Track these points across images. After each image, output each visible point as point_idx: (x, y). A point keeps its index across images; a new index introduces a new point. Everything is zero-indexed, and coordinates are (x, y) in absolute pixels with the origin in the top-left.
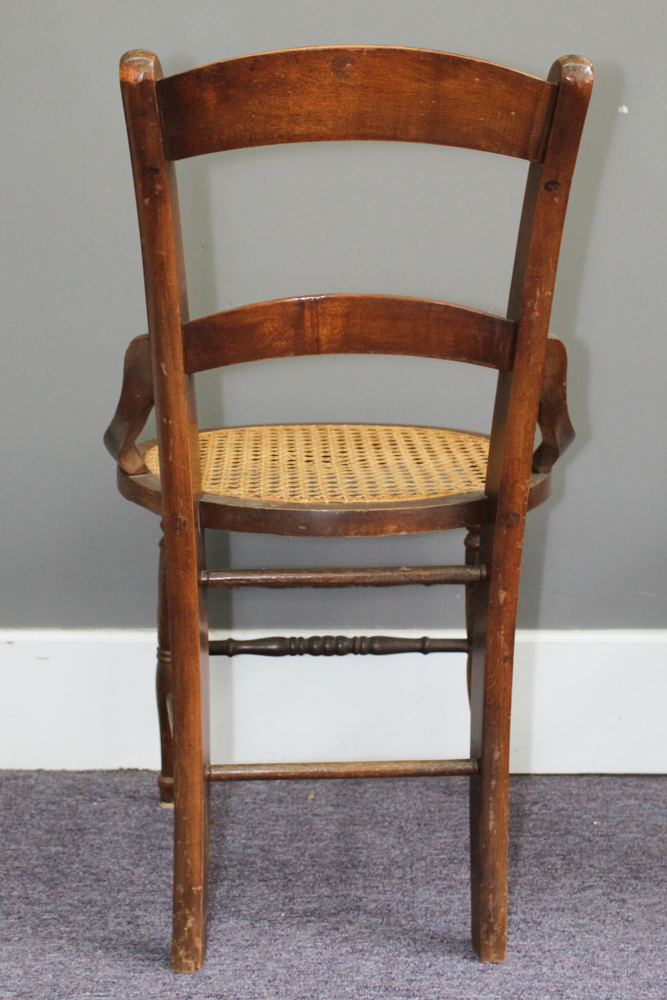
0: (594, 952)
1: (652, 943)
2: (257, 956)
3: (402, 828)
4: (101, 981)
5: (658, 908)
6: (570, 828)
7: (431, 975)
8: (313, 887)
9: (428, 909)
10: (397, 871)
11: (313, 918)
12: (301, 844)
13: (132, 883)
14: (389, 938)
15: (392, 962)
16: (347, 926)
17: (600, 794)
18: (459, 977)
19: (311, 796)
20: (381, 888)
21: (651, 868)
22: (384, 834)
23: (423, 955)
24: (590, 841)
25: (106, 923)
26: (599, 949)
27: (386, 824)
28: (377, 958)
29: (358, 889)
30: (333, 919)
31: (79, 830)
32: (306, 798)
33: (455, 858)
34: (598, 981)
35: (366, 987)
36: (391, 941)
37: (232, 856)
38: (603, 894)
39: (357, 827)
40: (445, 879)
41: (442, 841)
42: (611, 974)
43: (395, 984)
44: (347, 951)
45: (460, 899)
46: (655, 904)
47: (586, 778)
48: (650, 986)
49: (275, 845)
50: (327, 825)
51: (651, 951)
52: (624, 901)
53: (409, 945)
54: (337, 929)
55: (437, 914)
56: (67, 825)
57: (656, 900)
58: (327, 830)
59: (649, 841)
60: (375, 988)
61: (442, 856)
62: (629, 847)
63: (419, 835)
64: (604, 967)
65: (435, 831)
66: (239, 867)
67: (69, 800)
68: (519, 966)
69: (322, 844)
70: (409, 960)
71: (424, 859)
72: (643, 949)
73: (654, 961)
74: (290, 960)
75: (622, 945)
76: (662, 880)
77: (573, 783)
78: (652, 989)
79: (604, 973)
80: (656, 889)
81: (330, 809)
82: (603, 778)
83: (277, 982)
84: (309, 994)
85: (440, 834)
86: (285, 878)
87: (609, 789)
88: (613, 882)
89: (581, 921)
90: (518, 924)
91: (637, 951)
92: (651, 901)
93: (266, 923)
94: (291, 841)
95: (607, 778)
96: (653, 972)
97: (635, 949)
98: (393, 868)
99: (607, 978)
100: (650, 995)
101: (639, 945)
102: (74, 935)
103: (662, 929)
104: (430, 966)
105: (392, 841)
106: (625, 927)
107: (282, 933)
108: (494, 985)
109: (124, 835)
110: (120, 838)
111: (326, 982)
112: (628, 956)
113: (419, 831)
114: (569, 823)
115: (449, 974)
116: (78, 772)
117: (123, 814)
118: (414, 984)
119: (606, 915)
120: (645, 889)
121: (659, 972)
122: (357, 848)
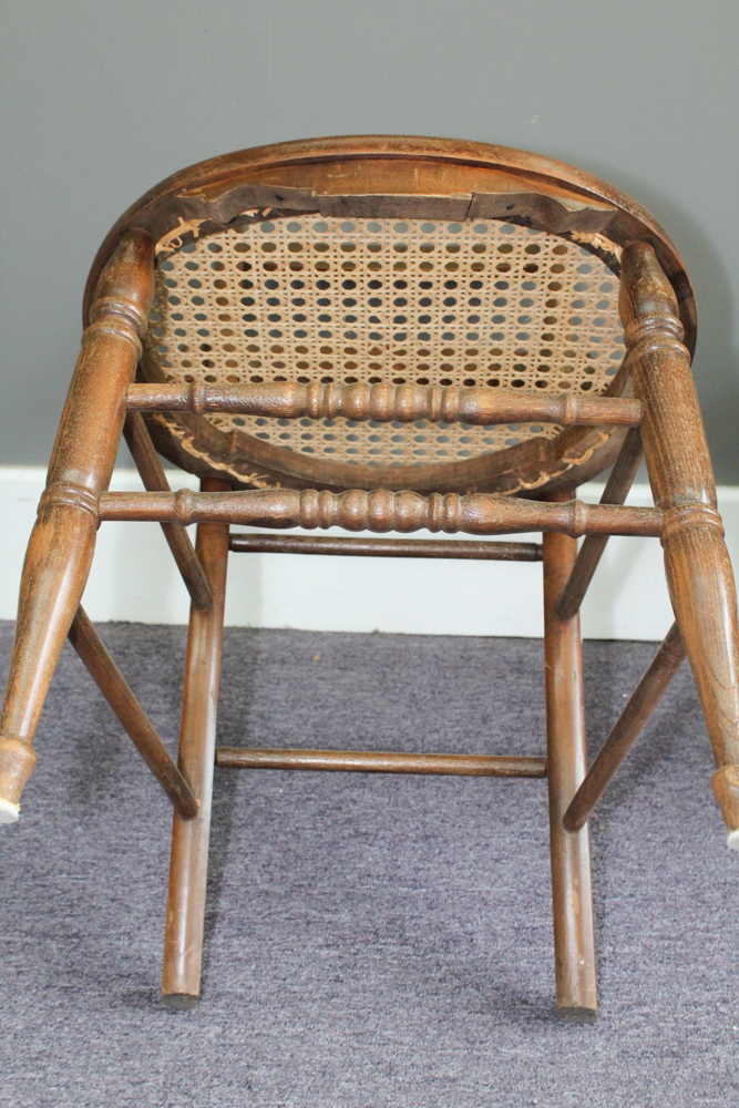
0: (618, 842)
1: (682, 832)
2: (252, 837)
3: (414, 695)
4: (79, 862)
5: (689, 793)
6: (596, 701)
7: (440, 864)
9: (439, 788)
10: (407, 744)
11: (314, 796)
12: (304, 711)
14: (396, 821)
15: (398, 848)
16: (351, 806)
17: (631, 663)
18: (471, 866)
19: (317, 658)
21: (683, 749)
22: (395, 702)
23: (432, 840)
26: (624, 838)
27: (397, 690)
28: (382, 843)
30: (336, 797)
32: (311, 659)
33: (471, 731)
34: (622, 875)
35: (369, 876)
36: (398, 824)
37: (229, 723)
38: (631, 776)
39: (365, 694)
41: (457, 711)
42: (636, 867)
43: (401, 873)
44: (350, 834)
46: (686, 789)
47: (615, 646)
48: (678, 882)
49: (275, 712)
50: (333, 690)
51: (681, 842)
52: (653, 785)
53: (418, 829)
54: (340, 809)
55: (450, 794)
57: (688, 784)
58: (333, 697)
59: (682, 718)
60: (378, 876)
61: (457, 729)
63: (433, 704)
64: (629, 859)
65: (450, 700)
66: (235, 735)
68: (536, 855)
69: (327, 712)
70: (417, 846)
71: (437, 731)
72: (670, 840)
73: (683, 853)
74: (286, 843)
75: (649, 835)
76: (695, 762)
77: (602, 650)
78: (681, 886)
79: (629, 865)
80: (688, 772)
81: (337, 672)
82: (635, 645)
83: (271, 868)
84: (305, 883)
85: (455, 704)
87: (640, 658)
88: (642, 763)
89: (605, 807)
90: (537, 808)
91: (665, 842)
92: (682, 785)
93: (263, 800)
94: (293, 707)
95: (640, 645)
96: (682, 866)
97: (663, 839)
99: (632, 872)
100: (678, 892)
101: (667, 835)
103: (693, 817)
104: (440, 854)
105: (403, 710)
106: (653, 814)
107: (280, 812)
108: (509, 877)
111: (326, 869)
112: (655, 847)
113: (434, 699)
114: (597, 695)
115: (460, 863)
118: (421, 873)
119: (633, 800)
120: (676, 771)
121: (688, 866)
122: (365, 717)
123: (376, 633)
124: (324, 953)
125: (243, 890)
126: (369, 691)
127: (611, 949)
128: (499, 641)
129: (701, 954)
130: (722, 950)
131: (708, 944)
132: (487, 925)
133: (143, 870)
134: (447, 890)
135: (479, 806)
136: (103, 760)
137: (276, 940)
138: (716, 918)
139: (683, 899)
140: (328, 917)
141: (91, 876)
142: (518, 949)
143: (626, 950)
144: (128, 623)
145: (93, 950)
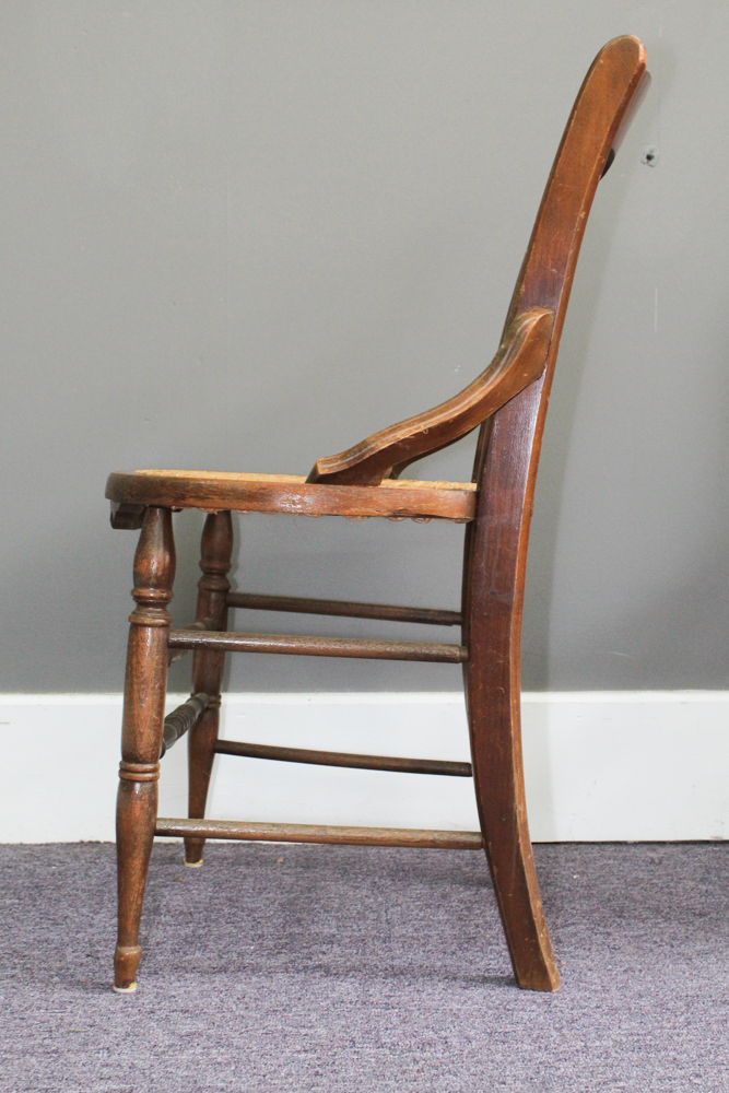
0: (581, 972)
1: (641, 964)
2: (226, 979)
3: (375, 883)
4: (57, 1001)
5: (644, 938)
7: (410, 992)
8: (283, 927)
9: (405, 942)
10: (372, 915)
11: (284, 951)
12: (271, 895)
13: (91, 926)
15: (369, 983)
16: (321, 956)
17: (578, 857)
18: (440, 993)
19: (281, 860)
20: (355, 927)
21: (635, 910)
22: (357, 888)
23: (402, 976)
24: (570, 890)
25: (64, 956)
26: (585, 969)
27: (359, 880)
28: (353, 980)
29: (331, 928)
30: (306, 951)
31: (36, 887)
32: (275, 862)
33: (432, 904)
34: (587, 994)
35: (342, 1002)
37: (199, 905)
38: (587, 929)
39: (328, 883)
40: (421, 920)
41: (417, 892)
42: (600, 988)
43: (373, 999)
44: (321, 975)
46: (641, 936)
47: (563, 846)
48: (641, 996)
49: (243, 896)
50: (297, 881)
51: (641, 971)
52: (609, 934)
54: (310, 959)
55: (415, 945)
56: (23, 883)
57: (642, 932)
58: (298, 885)
59: (631, 890)
60: (351, 1003)
61: (418, 903)
62: (611, 894)
63: (393, 888)
64: (592, 983)
65: (410, 884)
66: (205, 913)
67: (27, 865)
69: (292, 896)
70: (387, 981)
71: (400, 905)
72: (631, 969)
73: (644, 977)
74: (260, 983)
75: (610, 967)
76: (647, 918)
77: (550, 849)
78: (644, 999)
79: (593, 987)
80: (641, 925)
81: (299, 869)
82: (581, 845)
83: (246, 1000)
84: (281, 1008)
86: (254, 921)
87: (587, 853)
88: (597, 920)
91: (625, 971)
92: (636, 933)
93: (234, 954)
94: (261, 893)
95: (585, 845)
96: (644, 986)
97: (623, 969)
98: (367, 913)
99: (596, 992)
100: (642, 1003)
101: (627, 966)
102: (28, 966)
103: (650, 953)
104: (409, 985)
105: (365, 892)
106: (612, 953)
109: (84, 890)
110: (80, 892)
111: (300, 999)
112: (616, 974)
113: (394, 884)
114: (548, 878)
115: (430, 991)
116: (36, 845)
117: (83, 875)
118: (393, 999)
119: (591, 944)
120: (630, 924)
121: (649, 986)
124: (302, 1056)
125: (220, 1015)
126: (332, 881)
127: (583, 1044)
129: (670, 1044)
130: (691, 1041)
131: (676, 1038)
132: (460, 1031)
133: (121, 1004)
134: (419, 1010)
135: (445, 953)
136: (78, 932)
137: (254, 1048)
138: (682, 1019)
139: (649, 1008)
140: (304, 1031)
141: (69, 1010)
142: (493, 1048)
143: (598, 1043)
144: (98, 843)
145: (73, 1061)
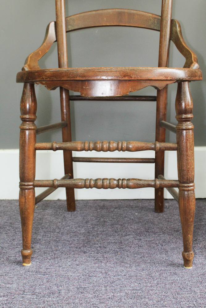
0: (124, 258)
1: (148, 254)
3: (65, 216)
6: (126, 216)
7: (56, 267)
9: (64, 243)
10: (58, 230)
11: (19, 246)
14: (45, 253)
15: (43, 262)
17: (141, 205)
18: (67, 267)
20: (49, 236)
21: (153, 228)
22: (58, 218)
23: (56, 259)
24: (133, 220)
26: (126, 257)
27: (60, 215)
28: (38, 260)
29: (40, 236)
33: (81, 226)
34: (123, 268)
35: (29, 271)
36: (45, 254)
38: (133, 237)
39: (48, 216)
40: (74, 233)
41: (78, 220)
42: (129, 266)
43: (41, 270)
45: (78, 239)
46: (152, 241)
47: (137, 201)
48: (143, 270)
49: (16, 222)
50: (38, 215)
51: (147, 257)
52: (140, 239)
53: (52, 256)
55: (67, 244)
57: (153, 239)
58: (37, 217)
59: (155, 220)
61: (76, 225)
62: (147, 221)
63: (70, 218)
64: (126, 263)
68: (93, 263)
70: (50, 261)
71: (69, 226)
72: (144, 256)
73: (147, 261)
75: (136, 255)
76: (157, 232)
77: (132, 202)
78: (144, 271)
79: (126, 265)
80: (154, 235)
81: (41, 210)
82: (143, 200)
85: (78, 218)
86: (15, 233)
87: (144, 204)
88: (138, 233)
89: (122, 247)
90: (97, 248)
91: (141, 257)
92: (151, 239)
95: (144, 200)
96: (146, 265)
97: (140, 256)
98: (56, 229)
99: (127, 267)
100: (143, 274)
101: (142, 255)
103: (153, 249)
104: (57, 263)
105: (59, 220)
106: (139, 248)
107: (5, 251)
108: (80, 270)
111: (14, 269)
112: (137, 259)
113: (71, 217)
114: (127, 214)
115: (64, 266)
118: (48, 270)
119: (133, 244)
120: (149, 235)
122: (46, 223)
123: (59, 200)
126: (50, 215)
127: (113, 294)
128: (98, 201)
129: (147, 295)
130: (156, 293)
131: (150, 292)
132: (67, 287)
134: (56, 275)
135: (77, 248)
138: (155, 282)
139: (144, 276)
140: (8, 286)
142: (76, 296)
143: (119, 294)
